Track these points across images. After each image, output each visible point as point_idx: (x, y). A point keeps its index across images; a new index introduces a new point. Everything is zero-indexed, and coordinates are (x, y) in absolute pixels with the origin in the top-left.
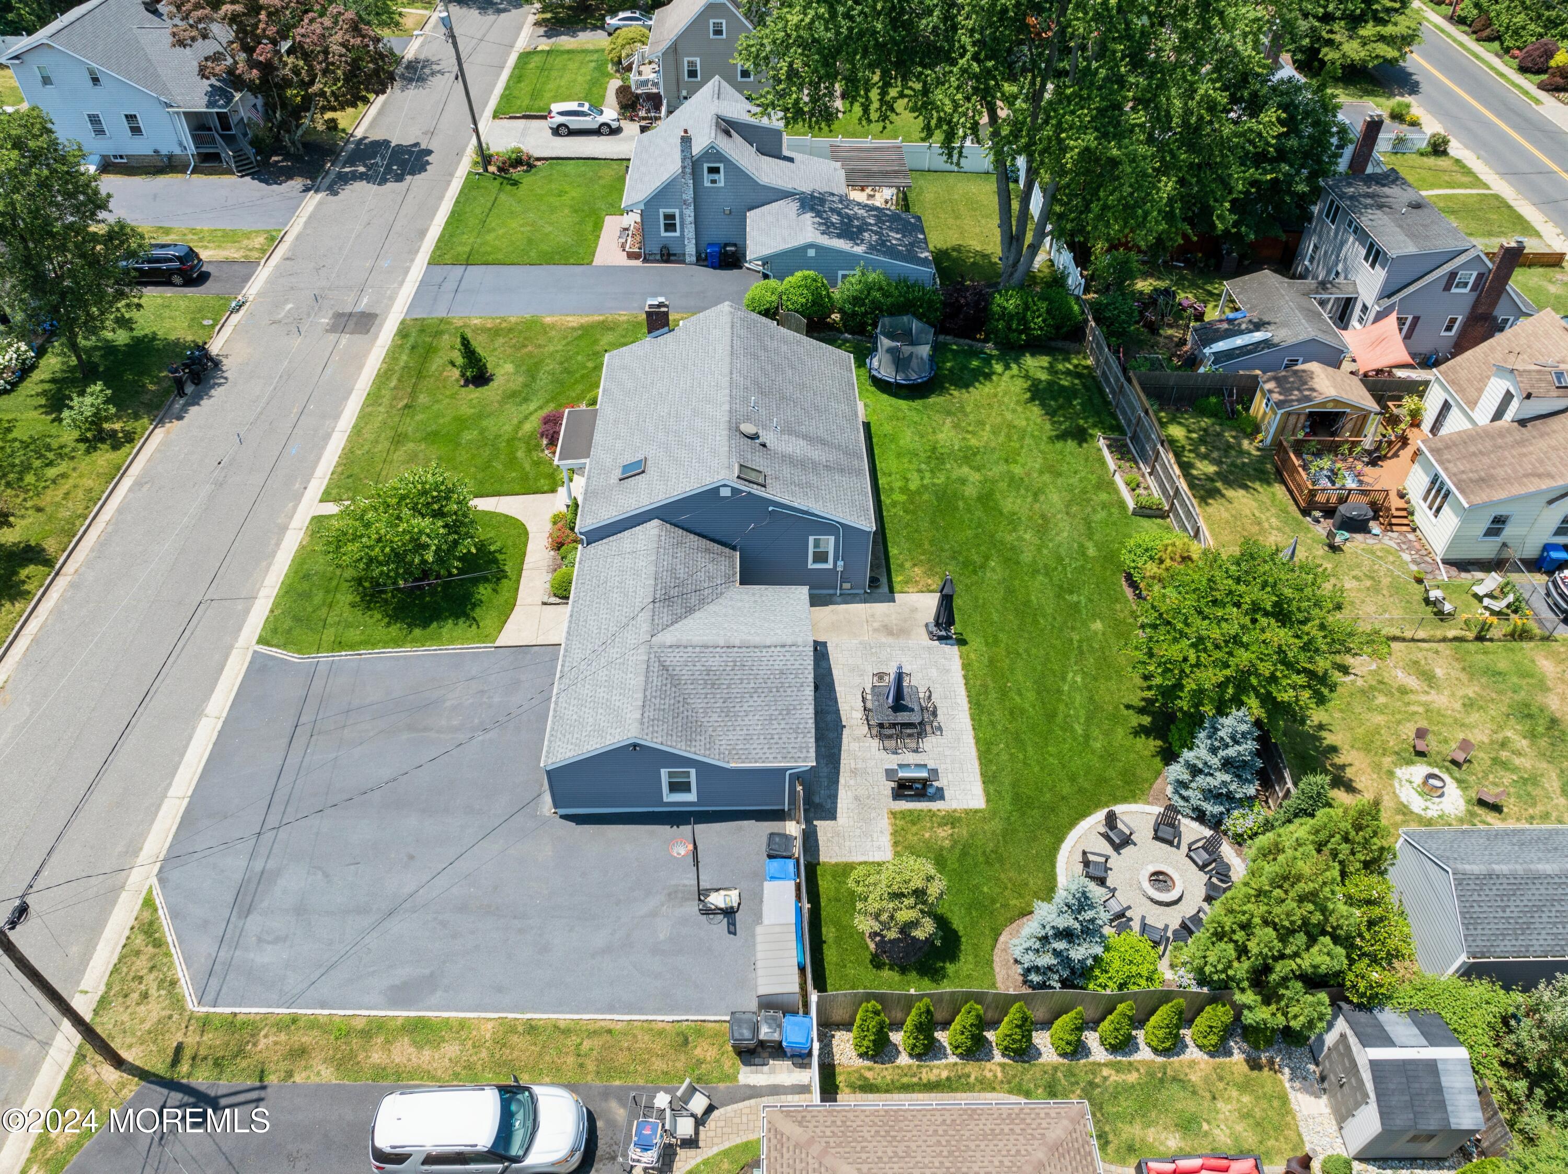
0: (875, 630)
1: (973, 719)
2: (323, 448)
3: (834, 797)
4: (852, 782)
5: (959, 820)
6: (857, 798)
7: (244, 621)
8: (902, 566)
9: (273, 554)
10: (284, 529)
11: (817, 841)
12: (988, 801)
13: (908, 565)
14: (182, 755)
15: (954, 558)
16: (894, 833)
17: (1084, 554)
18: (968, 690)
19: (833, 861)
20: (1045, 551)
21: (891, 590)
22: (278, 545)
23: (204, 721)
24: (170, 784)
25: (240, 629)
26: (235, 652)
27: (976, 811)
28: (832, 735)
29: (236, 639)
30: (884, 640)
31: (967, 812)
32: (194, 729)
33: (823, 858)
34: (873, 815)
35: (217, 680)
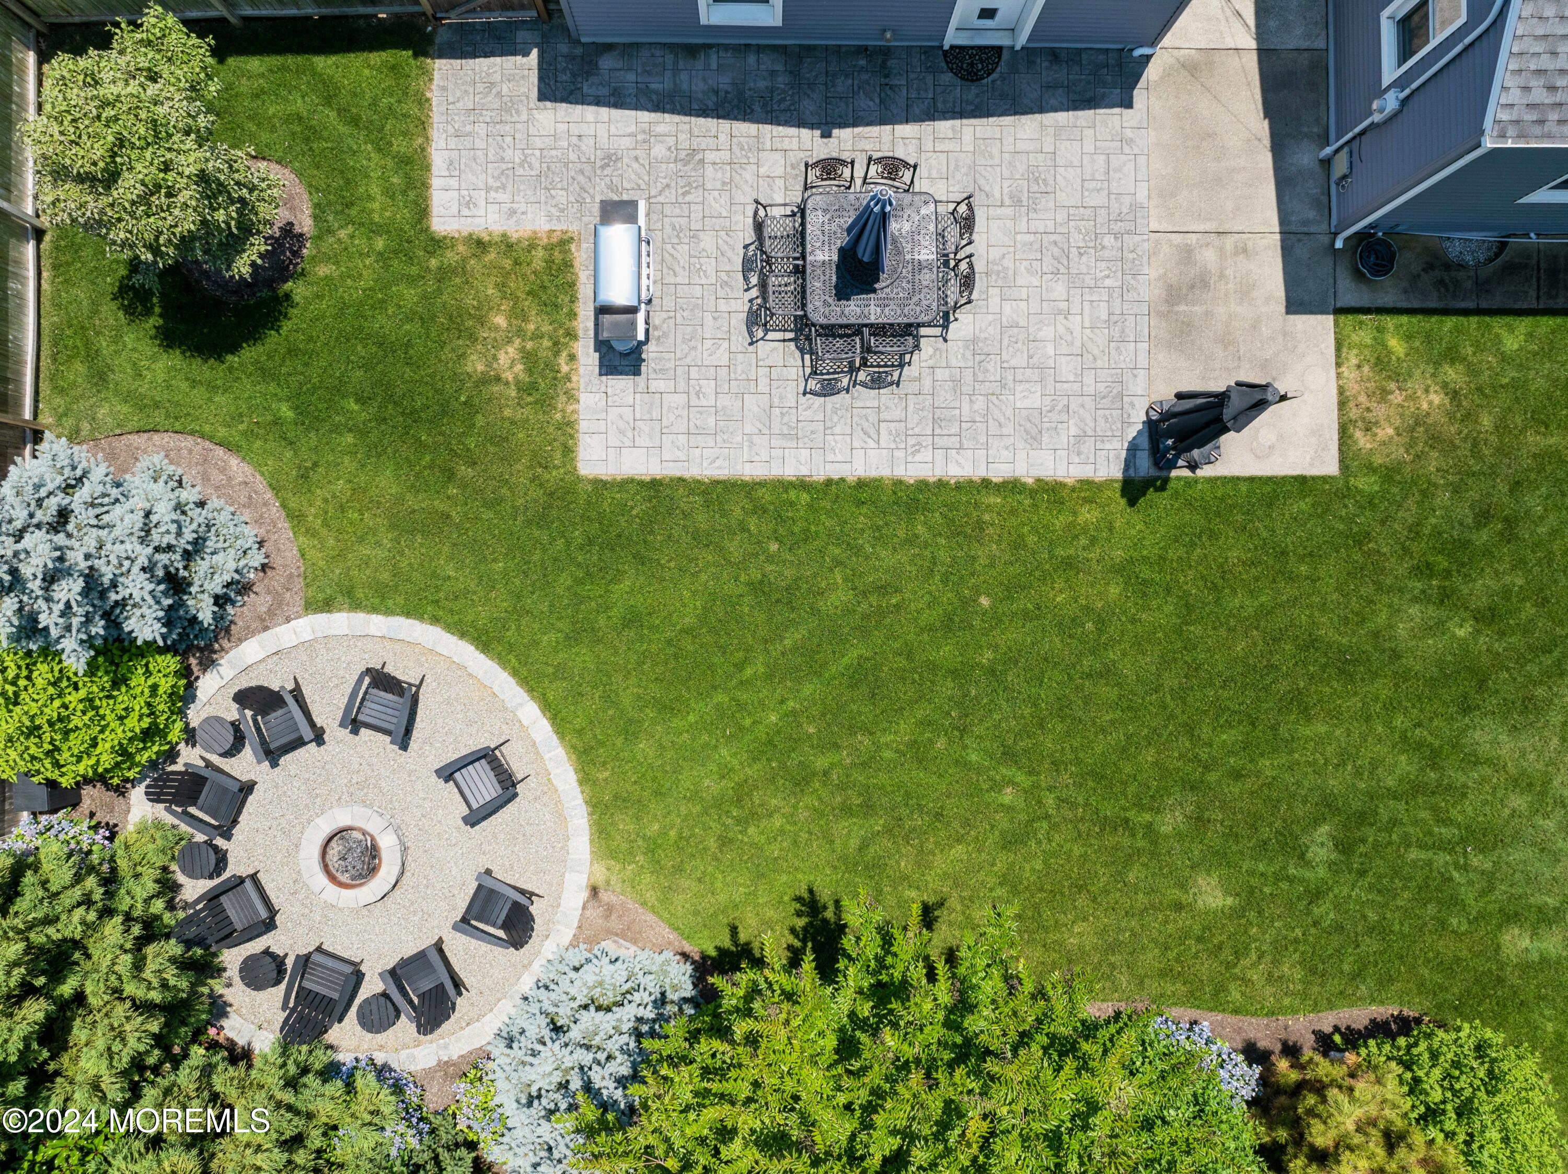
0: (1187, 255)
1: (861, 484)
3: (616, 99)
4: (659, 151)
5: (545, 403)
6: (611, 159)
8: (1451, 355)
11: (492, 54)
12: (600, 485)
13: (1452, 374)
15: (1483, 516)
16: (507, 245)
17: (1510, 917)
18: (965, 487)
19: (434, 95)
20: (1519, 802)
21: (1338, 311)
27: (568, 451)
28: (809, 106)
30: (1152, 272)
31: (568, 426)
33: (442, 68)
34: (561, 197)
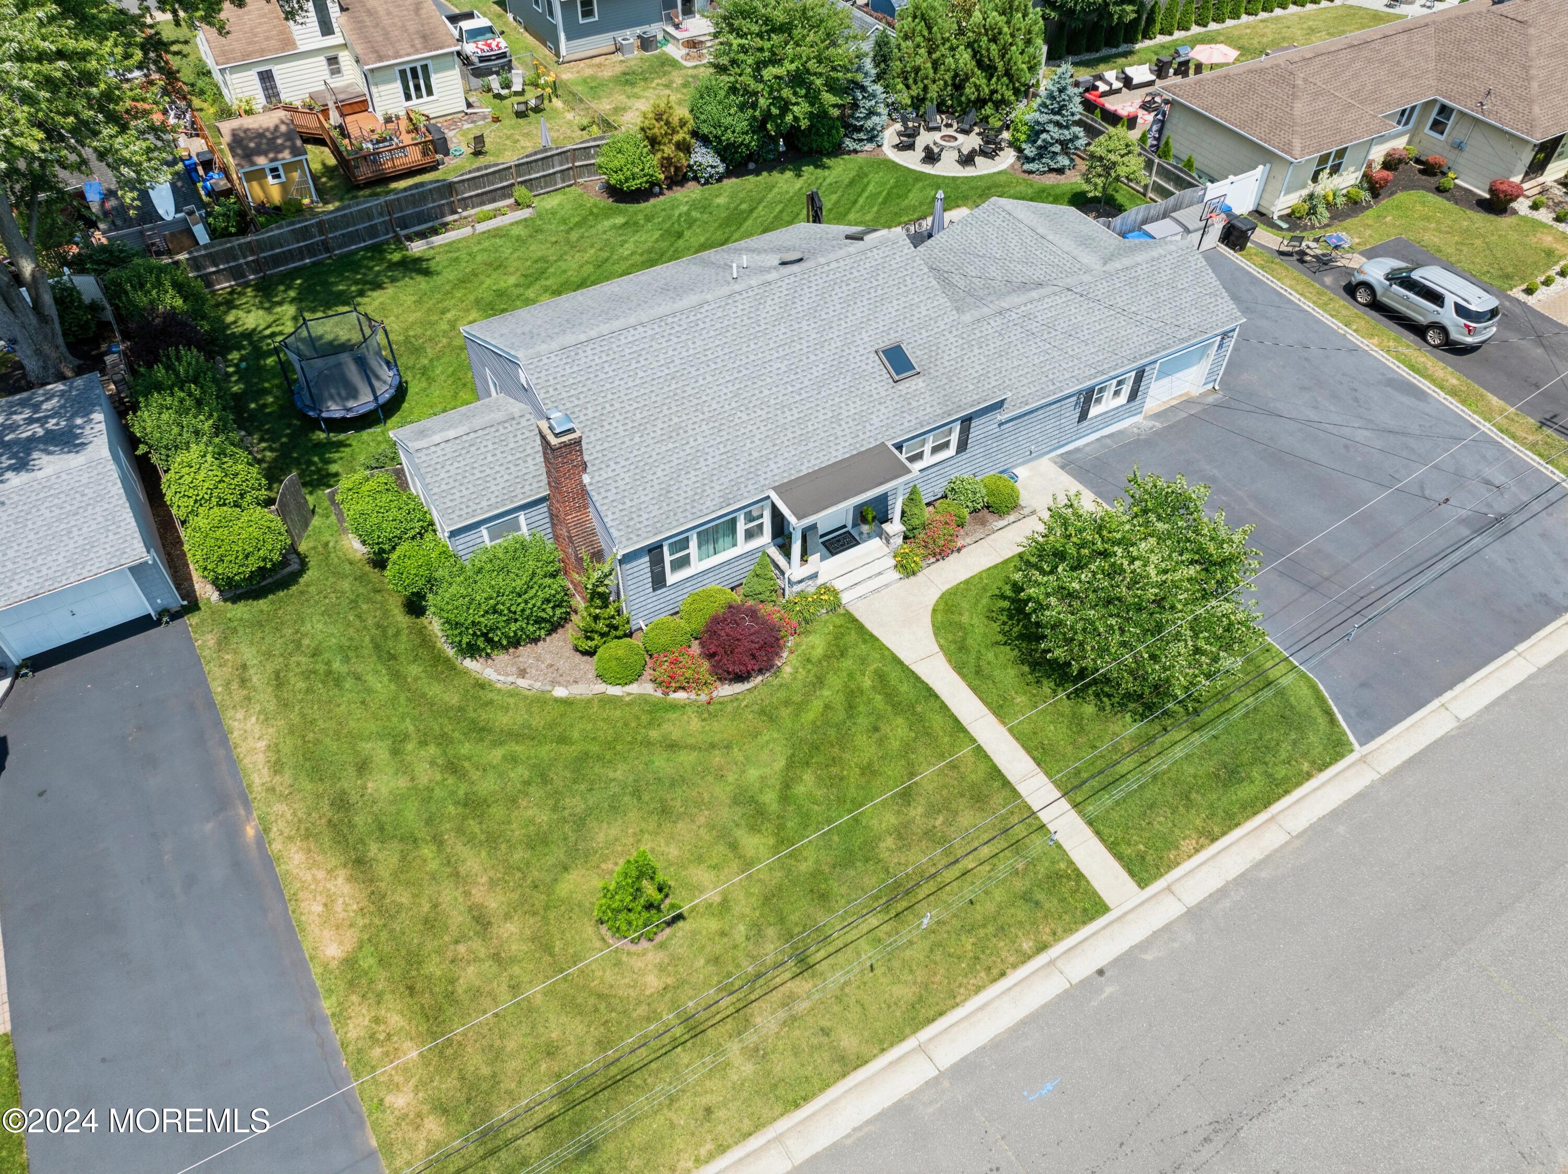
2: (996, 1045)
7: (1349, 803)
9: (1243, 880)
10: (1194, 915)
14: (1504, 697)
22: (1222, 893)
23: (1464, 716)
24: (1531, 677)
25: (1360, 797)
26: (1384, 770)
29: (1372, 787)
32: (1479, 715)
35: (1423, 752)
